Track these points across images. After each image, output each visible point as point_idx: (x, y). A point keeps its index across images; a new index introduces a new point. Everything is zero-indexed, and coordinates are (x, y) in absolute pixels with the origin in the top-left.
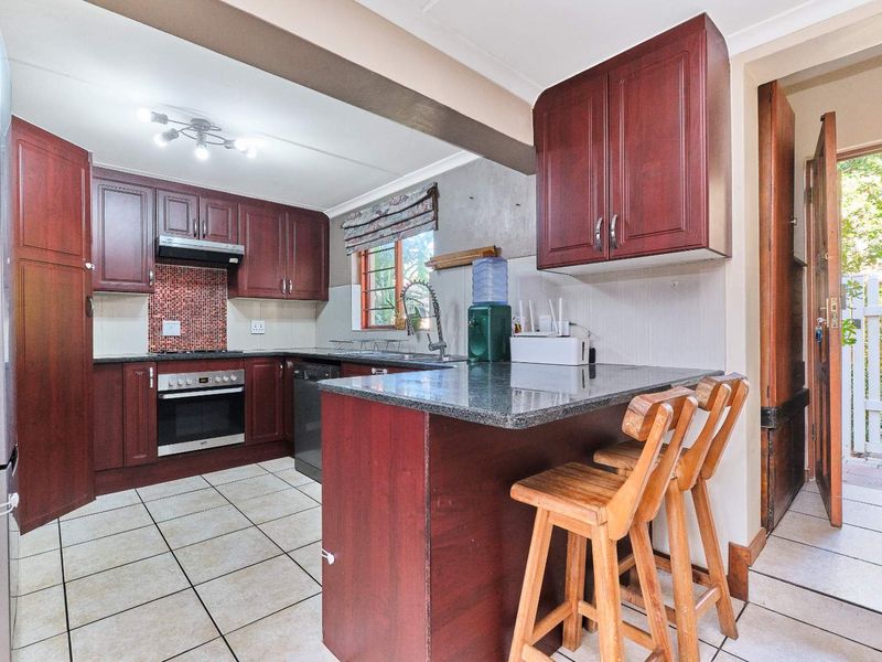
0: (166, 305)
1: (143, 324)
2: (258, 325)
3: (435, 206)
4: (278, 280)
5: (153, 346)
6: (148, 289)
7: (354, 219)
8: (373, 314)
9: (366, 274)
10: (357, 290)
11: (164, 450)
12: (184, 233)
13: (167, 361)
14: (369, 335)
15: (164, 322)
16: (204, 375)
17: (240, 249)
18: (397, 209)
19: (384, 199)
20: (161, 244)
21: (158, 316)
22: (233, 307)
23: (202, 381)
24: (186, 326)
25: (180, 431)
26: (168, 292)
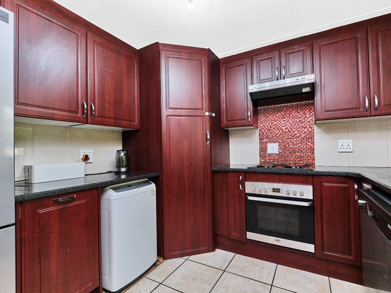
0: (269, 133)
1: (256, 146)
2: (346, 143)
5: (263, 160)
11: (251, 236)
12: (270, 80)
13: (251, 172)
15: (268, 144)
20: (250, 91)
21: (265, 141)
22: (319, 130)
23: (274, 190)
24: (283, 147)
25: (262, 225)
26: (270, 124)
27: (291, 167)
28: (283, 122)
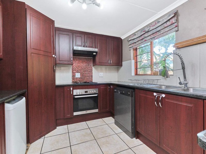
0: (76, 69)
1: (70, 74)
2: (101, 74)
3: (177, 20)
4: (107, 60)
5: (73, 81)
6: (71, 63)
7: (133, 37)
8: (139, 70)
9: (136, 56)
10: (133, 62)
11: (75, 114)
12: (81, 46)
13: (76, 86)
14: (137, 77)
15: (76, 73)
16: (86, 90)
17: (96, 50)
18: (154, 27)
19: (147, 26)
20: (74, 49)
21: (74, 72)
22: (94, 69)
23: (86, 92)
24: (82, 74)
25: (80, 108)
26: (77, 65)
27: (89, 82)
28: (82, 64)
